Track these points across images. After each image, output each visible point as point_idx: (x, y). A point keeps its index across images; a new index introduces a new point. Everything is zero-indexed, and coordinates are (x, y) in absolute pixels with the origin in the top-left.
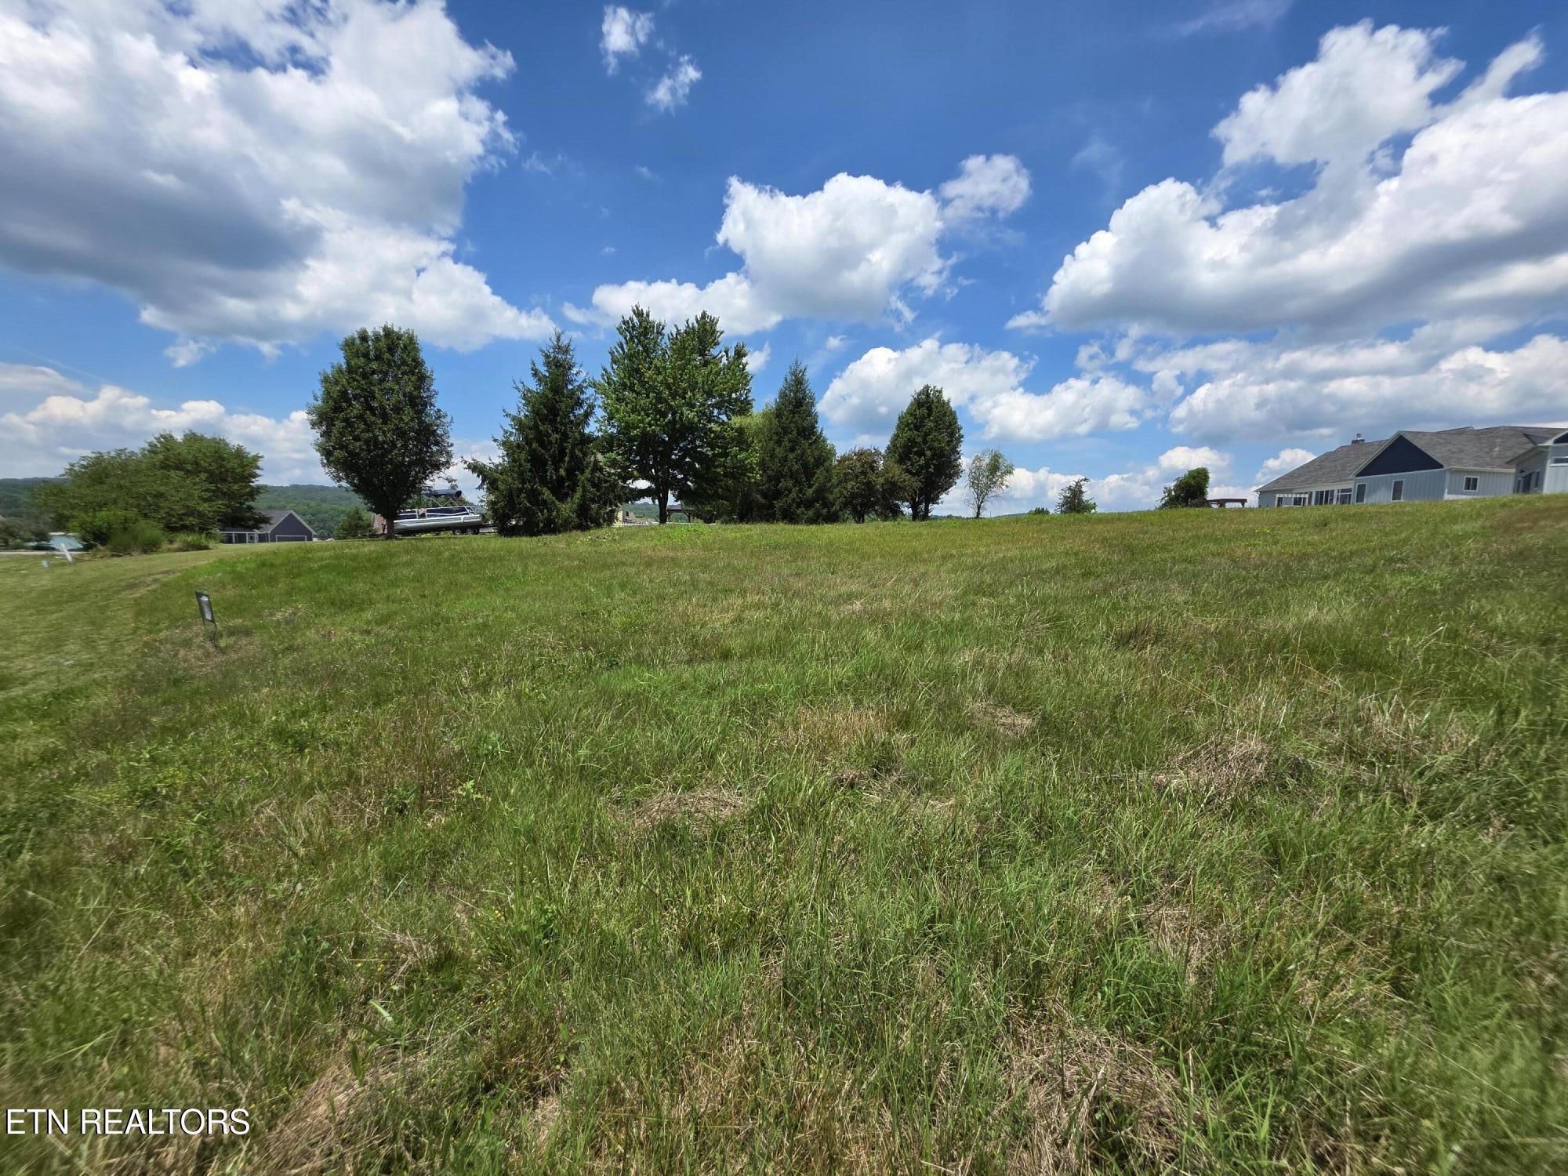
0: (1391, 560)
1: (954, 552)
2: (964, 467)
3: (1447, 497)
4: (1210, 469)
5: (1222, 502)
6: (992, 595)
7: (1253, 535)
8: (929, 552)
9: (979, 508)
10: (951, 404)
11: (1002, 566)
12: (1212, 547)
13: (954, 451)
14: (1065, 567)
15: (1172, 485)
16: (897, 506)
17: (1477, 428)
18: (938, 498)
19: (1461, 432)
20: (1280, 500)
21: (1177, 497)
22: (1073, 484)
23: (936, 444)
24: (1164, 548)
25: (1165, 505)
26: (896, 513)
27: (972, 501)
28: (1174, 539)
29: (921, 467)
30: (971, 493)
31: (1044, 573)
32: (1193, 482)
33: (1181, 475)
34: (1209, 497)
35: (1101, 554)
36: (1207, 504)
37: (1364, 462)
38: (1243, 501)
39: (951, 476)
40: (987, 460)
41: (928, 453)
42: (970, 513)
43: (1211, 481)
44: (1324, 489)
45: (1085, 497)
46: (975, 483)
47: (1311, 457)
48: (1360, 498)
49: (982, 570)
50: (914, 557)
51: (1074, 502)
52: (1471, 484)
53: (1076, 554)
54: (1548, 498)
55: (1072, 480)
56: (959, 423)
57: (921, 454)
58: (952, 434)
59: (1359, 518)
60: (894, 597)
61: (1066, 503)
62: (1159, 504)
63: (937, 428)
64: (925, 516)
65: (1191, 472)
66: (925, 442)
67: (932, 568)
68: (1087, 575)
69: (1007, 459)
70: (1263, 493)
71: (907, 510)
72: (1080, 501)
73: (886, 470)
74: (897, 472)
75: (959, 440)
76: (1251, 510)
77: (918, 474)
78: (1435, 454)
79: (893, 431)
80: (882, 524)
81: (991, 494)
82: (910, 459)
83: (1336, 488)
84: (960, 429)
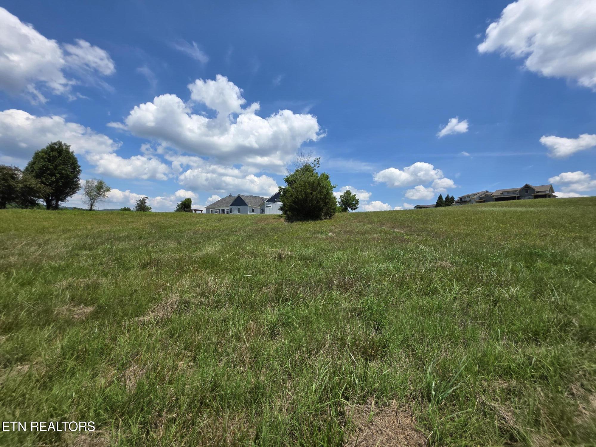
0: (233, 232)
1: (71, 228)
2: (81, 185)
3: (249, 213)
4: (192, 199)
5: (195, 210)
6: (90, 250)
7: (202, 223)
8: (54, 228)
9: (92, 205)
10: (74, 154)
11: (100, 234)
12: (189, 227)
13: (76, 177)
14: (131, 235)
15: (180, 203)
16: (34, 201)
17: (254, 196)
18: (65, 198)
19: (251, 196)
20: (212, 211)
21: (182, 207)
22: (141, 199)
23: (63, 172)
24: (173, 227)
25: (177, 210)
26: (33, 204)
27: (88, 202)
28: (177, 224)
29: (53, 182)
30: (86, 198)
31: (120, 238)
32: (187, 203)
33: (183, 200)
34: (192, 208)
35: (148, 228)
36: (191, 211)
37: (232, 202)
38: (202, 211)
39: (73, 189)
40: (96, 183)
41: (58, 175)
42: (87, 207)
43: (192, 203)
44: (223, 209)
45: (147, 205)
46: (88, 193)
47: (220, 199)
48: (231, 212)
49: (87, 237)
50: (43, 231)
51: (142, 207)
52: (253, 210)
53: (137, 229)
54: (265, 215)
55: (141, 197)
56: (79, 163)
57: (52, 175)
58: (74, 169)
59: (228, 218)
60: (20, 255)
61: (138, 206)
62: (175, 210)
63: (64, 163)
64: (56, 207)
65: (186, 199)
66: (55, 169)
67: (54, 236)
68: (140, 238)
69: (107, 184)
70: (208, 208)
71: (42, 202)
72: (145, 206)
73: (24, 180)
74: (33, 182)
75: (79, 172)
76: (203, 214)
77: (50, 185)
78: (246, 201)
79: (30, 159)
80: (20, 210)
81: (98, 200)
82: (44, 177)
83: (226, 208)
84: (79, 167)
